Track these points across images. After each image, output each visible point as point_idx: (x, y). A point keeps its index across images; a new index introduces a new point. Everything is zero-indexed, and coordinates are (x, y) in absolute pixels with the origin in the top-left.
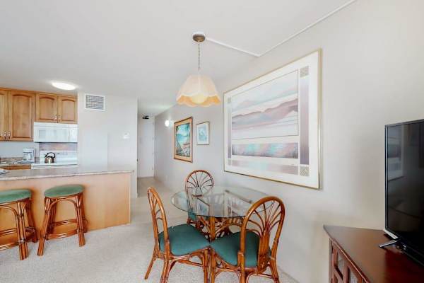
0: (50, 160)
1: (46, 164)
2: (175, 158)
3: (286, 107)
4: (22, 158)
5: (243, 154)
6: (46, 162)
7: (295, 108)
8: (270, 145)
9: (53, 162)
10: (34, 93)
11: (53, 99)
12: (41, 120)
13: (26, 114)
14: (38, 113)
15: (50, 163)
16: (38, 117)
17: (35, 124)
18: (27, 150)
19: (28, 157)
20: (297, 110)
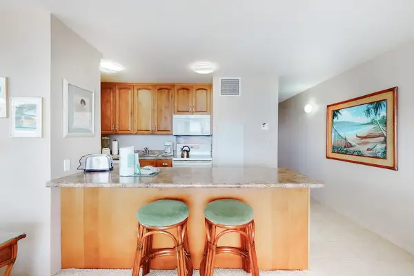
0: (185, 154)
1: (183, 159)
2: (328, 158)
4: (163, 151)
6: (182, 157)
9: (188, 156)
10: (173, 86)
11: (189, 90)
12: (179, 112)
13: (167, 107)
14: (176, 105)
15: (185, 158)
16: (176, 110)
17: (175, 116)
18: (168, 144)
19: (169, 150)
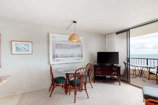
3: (78, 46)
5: (62, 57)
7: (80, 46)
8: (73, 54)
20: (80, 47)
